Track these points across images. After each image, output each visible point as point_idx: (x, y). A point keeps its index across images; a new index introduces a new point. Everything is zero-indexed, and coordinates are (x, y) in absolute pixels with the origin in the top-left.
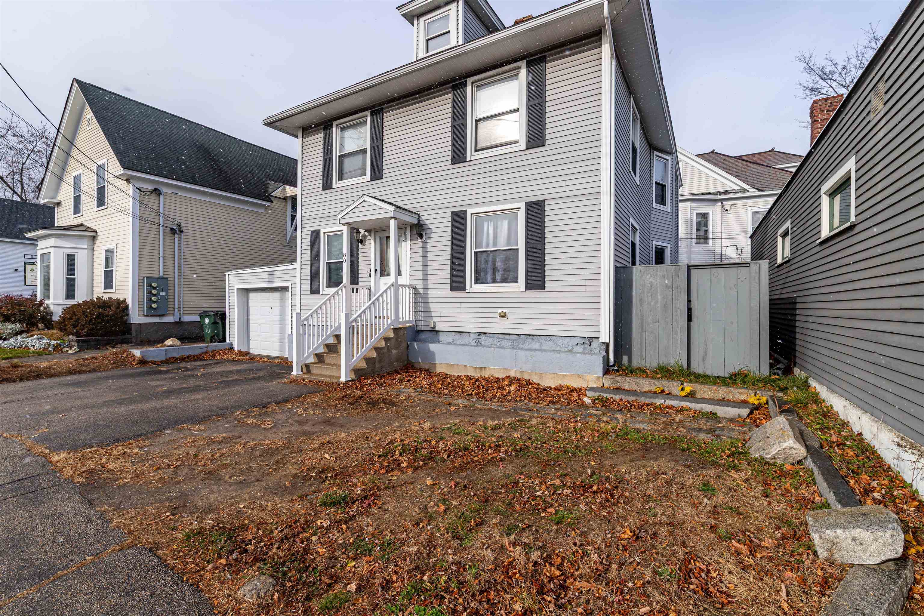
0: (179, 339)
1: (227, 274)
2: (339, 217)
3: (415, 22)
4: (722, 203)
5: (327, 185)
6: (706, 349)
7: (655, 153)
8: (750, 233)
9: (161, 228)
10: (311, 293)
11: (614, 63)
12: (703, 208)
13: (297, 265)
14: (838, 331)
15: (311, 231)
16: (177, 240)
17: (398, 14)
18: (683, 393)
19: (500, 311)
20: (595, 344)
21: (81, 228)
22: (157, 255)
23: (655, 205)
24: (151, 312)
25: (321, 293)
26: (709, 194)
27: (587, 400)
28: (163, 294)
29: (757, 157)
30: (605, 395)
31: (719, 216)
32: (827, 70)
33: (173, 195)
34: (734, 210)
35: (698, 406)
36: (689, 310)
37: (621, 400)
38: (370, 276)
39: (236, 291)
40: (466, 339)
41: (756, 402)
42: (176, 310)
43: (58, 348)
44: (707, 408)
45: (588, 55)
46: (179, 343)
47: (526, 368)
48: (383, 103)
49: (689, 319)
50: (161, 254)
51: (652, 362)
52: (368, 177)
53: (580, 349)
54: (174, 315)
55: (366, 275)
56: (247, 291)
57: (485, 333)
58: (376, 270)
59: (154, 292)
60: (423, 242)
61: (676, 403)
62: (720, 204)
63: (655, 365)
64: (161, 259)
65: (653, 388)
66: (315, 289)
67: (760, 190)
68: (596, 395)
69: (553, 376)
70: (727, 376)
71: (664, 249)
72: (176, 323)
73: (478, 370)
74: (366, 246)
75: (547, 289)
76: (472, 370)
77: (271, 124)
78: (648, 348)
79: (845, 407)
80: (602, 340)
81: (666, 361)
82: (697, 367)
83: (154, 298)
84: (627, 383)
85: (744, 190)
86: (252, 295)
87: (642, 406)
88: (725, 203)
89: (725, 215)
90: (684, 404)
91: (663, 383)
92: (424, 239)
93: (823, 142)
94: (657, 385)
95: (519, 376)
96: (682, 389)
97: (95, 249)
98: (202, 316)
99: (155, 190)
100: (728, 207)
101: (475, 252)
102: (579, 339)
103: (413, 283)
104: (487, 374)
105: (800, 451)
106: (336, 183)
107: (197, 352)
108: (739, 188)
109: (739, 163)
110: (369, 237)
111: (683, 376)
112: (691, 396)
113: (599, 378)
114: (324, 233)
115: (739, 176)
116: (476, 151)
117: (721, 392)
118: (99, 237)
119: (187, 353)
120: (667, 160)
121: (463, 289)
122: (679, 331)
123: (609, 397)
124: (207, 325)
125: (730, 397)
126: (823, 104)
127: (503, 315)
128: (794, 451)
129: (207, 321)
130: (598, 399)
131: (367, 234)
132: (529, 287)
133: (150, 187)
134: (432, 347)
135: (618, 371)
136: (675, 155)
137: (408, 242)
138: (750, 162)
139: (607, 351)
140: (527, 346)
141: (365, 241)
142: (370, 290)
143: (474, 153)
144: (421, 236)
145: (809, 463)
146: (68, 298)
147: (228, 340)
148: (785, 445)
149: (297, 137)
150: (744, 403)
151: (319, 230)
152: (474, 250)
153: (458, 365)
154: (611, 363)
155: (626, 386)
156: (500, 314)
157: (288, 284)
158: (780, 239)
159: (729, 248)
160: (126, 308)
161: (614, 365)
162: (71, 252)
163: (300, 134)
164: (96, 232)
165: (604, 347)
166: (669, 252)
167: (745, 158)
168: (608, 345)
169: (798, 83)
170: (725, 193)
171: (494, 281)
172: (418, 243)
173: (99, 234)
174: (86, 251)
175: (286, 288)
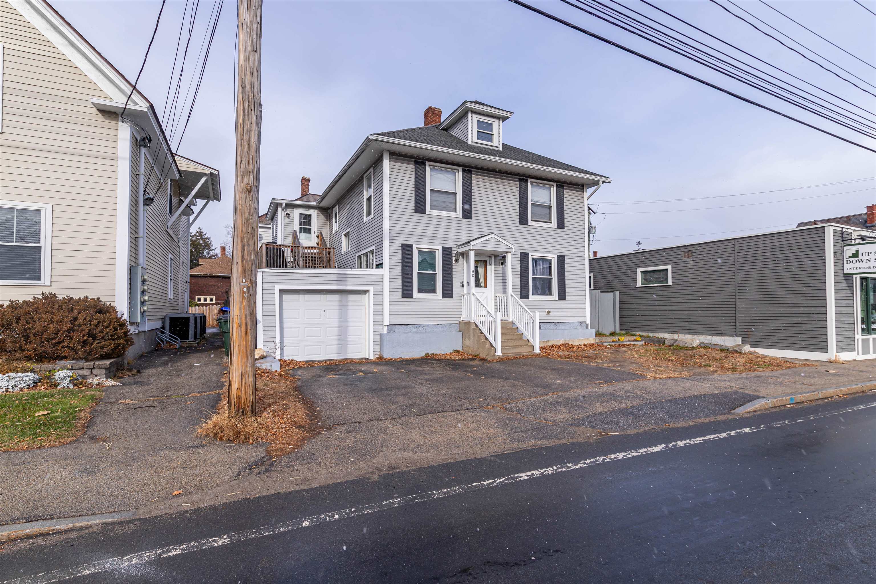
5: (420, 211)
10: (402, 297)
13: (385, 271)
15: (402, 245)
19: (547, 310)
20: (584, 325)
25: (414, 297)
38: (463, 286)
39: (277, 292)
48: (472, 167)
50: (141, 234)
52: (460, 213)
53: (579, 327)
55: (459, 286)
56: (281, 292)
60: (502, 268)
64: (141, 240)
65: (611, 340)
66: (407, 293)
73: (545, 343)
74: (458, 264)
75: (566, 299)
80: (587, 323)
86: (287, 297)
92: (503, 265)
99: (144, 138)
102: (578, 323)
103: (496, 293)
106: (429, 211)
113: (596, 338)
114: (417, 248)
127: (549, 312)
133: (139, 133)
137: (493, 266)
140: (560, 328)
151: (412, 246)
152: (532, 276)
156: (547, 312)
157: (371, 288)
172: (499, 268)
175: (366, 292)
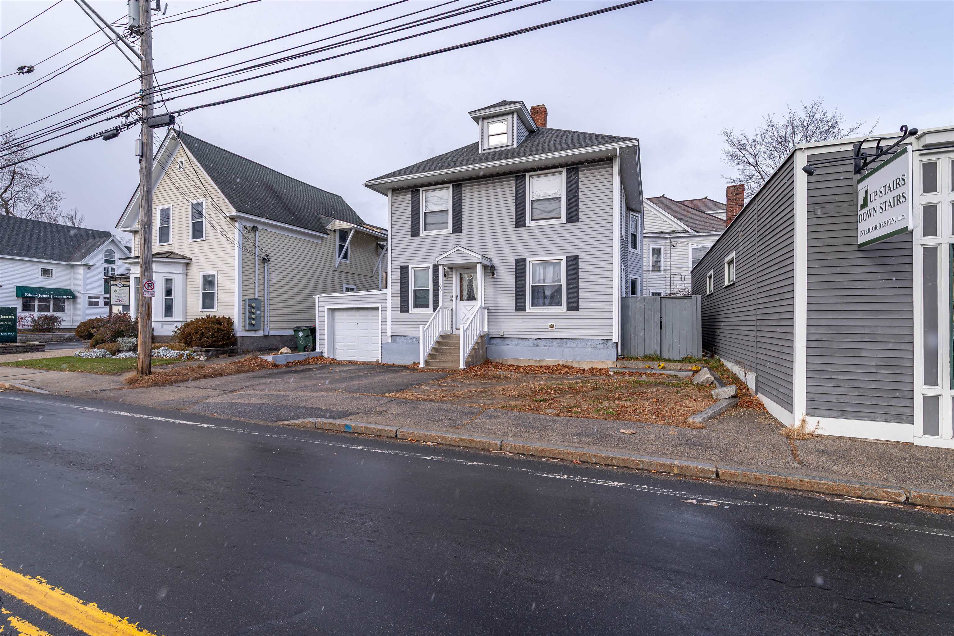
0: (290, 348)
1: (317, 297)
2: (437, 260)
3: (480, 123)
4: (670, 240)
5: (415, 232)
6: (670, 345)
7: (631, 213)
8: (690, 269)
9: (257, 258)
10: (401, 312)
11: (620, 178)
12: (657, 244)
13: (388, 291)
14: (730, 332)
15: (401, 267)
16: (266, 267)
17: (469, 116)
18: (660, 367)
19: (550, 324)
20: (610, 343)
21: (172, 256)
22: (253, 280)
23: (631, 250)
24: (253, 328)
25: (410, 312)
26: (661, 233)
27: (611, 373)
28: (258, 312)
29: (694, 203)
30: (620, 370)
31: (668, 251)
32: (742, 142)
33: (263, 231)
34: (679, 246)
35: (669, 372)
36: (661, 323)
37: (629, 372)
38: (451, 300)
39: (326, 311)
40: (525, 343)
41: (696, 369)
42: (266, 326)
43: (189, 357)
44: (673, 373)
45: (604, 171)
46: (290, 351)
47: (570, 359)
48: (463, 180)
49: (661, 328)
50: (257, 280)
51: (641, 353)
52: (450, 230)
53: (601, 346)
54: (263, 330)
55: (447, 300)
56: (333, 310)
57: (539, 339)
58: (457, 296)
59: (253, 311)
60: (494, 278)
61: (658, 372)
62: (668, 241)
63: (642, 355)
64: (257, 284)
65: (644, 366)
66: (404, 309)
67: (697, 232)
68: (615, 370)
69: (586, 362)
70: (681, 359)
71: (636, 280)
72: (265, 336)
74: (448, 279)
75: (580, 310)
76: (534, 361)
77: (371, 186)
78: (638, 345)
79: (732, 366)
80: (614, 341)
81: (649, 352)
82: (666, 355)
83: (253, 316)
84: (630, 364)
85: (687, 232)
86: (337, 314)
87: (641, 374)
88: (672, 240)
89: (673, 250)
90: (662, 372)
91: (650, 363)
92: (495, 276)
93: (725, 236)
94: (647, 364)
95: (565, 364)
96: (660, 366)
97: (188, 274)
98: (296, 330)
99: (254, 227)
100: (674, 244)
101: (532, 286)
102: (600, 341)
103: (487, 305)
104: (544, 364)
105: (712, 378)
106: (422, 232)
107: (301, 359)
108: (682, 229)
109: (682, 208)
110: (450, 273)
111: (659, 360)
112: (664, 368)
113: (614, 362)
114: (412, 268)
115: (682, 219)
116: (532, 220)
117: (679, 365)
118: (194, 264)
119: (297, 359)
120: (638, 217)
121: (524, 310)
122: (655, 335)
123: (622, 371)
124: (301, 337)
125: (683, 368)
126: (732, 190)
127: (552, 327)
128: (709, 379)
129: (301, 334)
130: (616, 372)
131: (449, 270)
132: (569, 309)
133: (249, 225)
134: (505, 348)
135: (623, 358)
136: (642, 213)
138: (690, 207)
139: (617, 347)
140: (568, 345)
141: (448, 275)
142: (452, 310)
143: (531, 222)
144: (493, 274)
145: (715, 382)
146: (166, 316)
147: (317, 349)
148: (707, 376)
149: (387, 196)
150: (690, 370)
151: (408, 266)
152: (531, 284)
153: (523, 359)
154: (619, 354)
155: (630, 366)
156: (550, 326)
157: (379, 305)
158: (708, 279)
159: (676, 276)
160: (232, 323)
161: (621, 355)
162: (169, 276)
163: (390, 194)
164: (191, 260)
165: (615, 345)
166: (639, 282)
167: (686, 204)
168: (617, 343)
169: (723, 150)
170: (673, 232)
171: (544, 305)
172: (490, 279)
173: (193, 261)
174: (181, 275)
175: (377, 308)
